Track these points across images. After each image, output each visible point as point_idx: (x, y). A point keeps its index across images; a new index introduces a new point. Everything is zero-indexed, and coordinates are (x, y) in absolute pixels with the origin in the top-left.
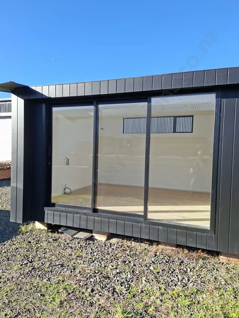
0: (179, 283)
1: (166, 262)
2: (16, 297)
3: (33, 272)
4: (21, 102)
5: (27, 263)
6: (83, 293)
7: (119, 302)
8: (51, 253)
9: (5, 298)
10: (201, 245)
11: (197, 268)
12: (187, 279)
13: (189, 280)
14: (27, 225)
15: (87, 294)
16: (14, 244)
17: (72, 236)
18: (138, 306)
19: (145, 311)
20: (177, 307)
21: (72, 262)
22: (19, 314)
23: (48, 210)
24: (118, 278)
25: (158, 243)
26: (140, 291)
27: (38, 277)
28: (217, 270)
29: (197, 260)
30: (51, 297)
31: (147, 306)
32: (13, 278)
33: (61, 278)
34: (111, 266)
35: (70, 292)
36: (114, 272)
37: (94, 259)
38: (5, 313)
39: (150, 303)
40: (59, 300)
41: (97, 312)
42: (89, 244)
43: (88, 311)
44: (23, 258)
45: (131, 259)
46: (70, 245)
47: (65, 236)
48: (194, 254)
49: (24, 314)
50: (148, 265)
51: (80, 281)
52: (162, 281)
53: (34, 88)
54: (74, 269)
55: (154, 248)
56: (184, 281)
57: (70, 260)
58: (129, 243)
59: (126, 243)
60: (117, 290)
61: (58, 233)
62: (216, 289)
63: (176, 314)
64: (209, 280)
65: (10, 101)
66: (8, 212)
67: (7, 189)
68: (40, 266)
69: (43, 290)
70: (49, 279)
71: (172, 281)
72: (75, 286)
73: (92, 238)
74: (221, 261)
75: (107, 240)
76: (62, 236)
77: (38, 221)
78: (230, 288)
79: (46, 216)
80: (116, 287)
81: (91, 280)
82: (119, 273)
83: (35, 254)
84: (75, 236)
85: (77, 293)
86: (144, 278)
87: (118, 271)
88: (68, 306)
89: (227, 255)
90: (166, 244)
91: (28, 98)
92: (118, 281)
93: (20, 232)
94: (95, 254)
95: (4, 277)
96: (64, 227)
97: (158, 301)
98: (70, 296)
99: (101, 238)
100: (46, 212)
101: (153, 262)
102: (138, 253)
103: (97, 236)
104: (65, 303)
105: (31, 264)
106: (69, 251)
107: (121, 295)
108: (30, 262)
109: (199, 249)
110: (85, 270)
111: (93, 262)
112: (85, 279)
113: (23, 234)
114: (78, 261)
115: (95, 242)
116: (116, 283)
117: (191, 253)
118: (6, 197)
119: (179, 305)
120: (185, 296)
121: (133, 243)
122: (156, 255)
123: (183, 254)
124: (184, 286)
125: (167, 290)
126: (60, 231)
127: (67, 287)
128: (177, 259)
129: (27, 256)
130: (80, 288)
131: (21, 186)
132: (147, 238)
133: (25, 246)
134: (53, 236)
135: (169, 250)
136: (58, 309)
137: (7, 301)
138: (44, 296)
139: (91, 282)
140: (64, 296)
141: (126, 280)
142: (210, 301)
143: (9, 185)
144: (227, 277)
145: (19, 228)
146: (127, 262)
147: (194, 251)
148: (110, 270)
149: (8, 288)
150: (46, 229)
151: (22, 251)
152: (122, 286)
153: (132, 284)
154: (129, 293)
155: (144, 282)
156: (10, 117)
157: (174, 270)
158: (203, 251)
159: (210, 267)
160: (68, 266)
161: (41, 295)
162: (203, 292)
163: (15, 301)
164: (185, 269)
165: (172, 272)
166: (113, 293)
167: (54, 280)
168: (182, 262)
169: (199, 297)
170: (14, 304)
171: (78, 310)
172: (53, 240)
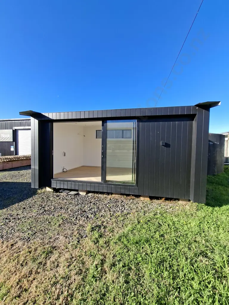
0: (120, 211)
1: (115, 202)
2: (34, 225)
3: (44, 212)
4: (37, 121)
5: (41, 209)
6: (71, 220)
7: (90, 222)
8: (55, 203)
9: (28, 226)
10: (131, 192)
11: (129, 204)
12: (124, 209)
13: (125, 209)
14: (41, 189)
15: (73, 220)
16: (34, 200)
17: (67, 194)
18: (99, 222)
19: (102, 224)
20: (118, 221)
21: (67, 206)
22: (36, 232)
23: (53, 180)
24: (90, 211)
25: (112, 194)
26: (100, 216)
27: (47, 215)
28: (138, 203)
29: (130, 200)
30: (54, 223)
31: (103, 222)
32: (33, 216)
33: (60, 214)
34: (87, 207)
35: (64, 219)
36: (88, 209)
37: (78, 204)
38: (28, 233)
39: (104, 221)
40: (58, 224)
41: (78, 227)
42: (76, 197)
43: (73, 227)
44: (39, 206)
45: (98, 202)
46: (66, 198)
47: (64, 194)
48: (129, 197)
49: (39, 232)
50: (106, 204)
51: (70, 214)
52: (112, 211)
53: (44, 114)
54: (68, 209)
55: (110, 196)
56: (122, 210)
57: (66, 205)
58: (97, 195)
59: (96, 195)
60: (89, 217)
61: (59, 192)
62: (136, 211)
63: (116, 224)
64: (134, 208)
65: (30, 120)
66: (30, 183)
67: (30, 171)
68: (49, 210)
69: (50, 220)
70: (53, 215)
71: (117, 210)
72: (67, 217)
73: (78, 194)
74: (141, 200)
75: (86, 194)
76: (62, 194)
77: (47, 187)
78: (142, 211)
79: (52, 184)
80: (89, 215)
81: (76, 213)
82: (91, 209)
83: (46, 203)
84: (68, 194)
85: (68, 220)
86: (103, 210)
87: (90, 208)
88: (63, 226)
89: (144, 196)
90: (116, 194)
91: (40, 119)
92: (90, 213)
93: (37, 193)
94: (79, 201)
95: (28, 216)
96: (62, 189)
97: (109, 220)
98: (64, 222)
99: (83, 194)
100: (52, 181)
101: (109, 203)
102: (101, 199)
103: (81, 193)
104: (62, 225)
105: (44, 209)
106: (65, 201)
107: (91, 218)
108: (43, 208)
109: (131, 195)
110: (73, 209)
111: (78, 205)
112: (73, 213)
113: (39, 194)
114: (70, 205)
115: (80, 195)
116: (89, 213)
117: (127, 197)
118: (29, 175)
119: (119, 220)
120: (122, 216)
121: (100, 195)
122: (110, 199)
123: (123, 198)
124: (122, 212)
125: (114, 214)
126: (60, 191)
127: (63, 218)
128: (120, 200)
129: (41, 205)
130: (70, 218)
131: (37, 168)
132: (106, 191)
133: (40, 200)
134: (56, 194)
135: (117, 196)
136: (58, 228)
137: (29, 227)
138: (50, 223)
139: (76, 214)
140: (61, 221)
141: (94, 212)
142: (133, 217)
143: (30, 168)
144: (142, 206)
145: (37, 191)
146: (96, 204)
147: (129, 196)
148: (86, 208)
149: (30, 221)
150: (53, 191)
151: (38, 203)
152: (92, 215)
153: (97, 213)
154: (95, 217)
155: (103, 212)
156: (30, 129)
157: (118, 205)
158: (133, 195)
159: (135, 203)
160: (64, 208)
161: (49, 223)
162: (130, 214)
163: (34, 227)
164: (124, 204)
165: (117, 206)
166: (87, 219)
167: (56, 215)
168: (123, 201)
169: (128, 216)
170: (33, 228)
171: (68, 227)
172: (56, 196)
